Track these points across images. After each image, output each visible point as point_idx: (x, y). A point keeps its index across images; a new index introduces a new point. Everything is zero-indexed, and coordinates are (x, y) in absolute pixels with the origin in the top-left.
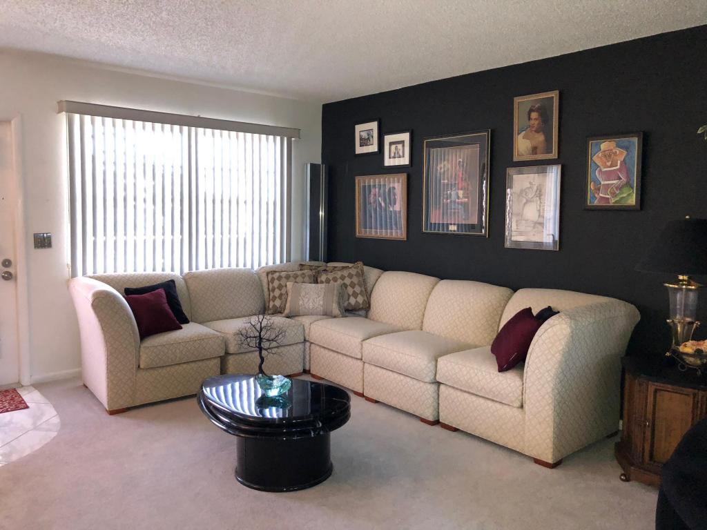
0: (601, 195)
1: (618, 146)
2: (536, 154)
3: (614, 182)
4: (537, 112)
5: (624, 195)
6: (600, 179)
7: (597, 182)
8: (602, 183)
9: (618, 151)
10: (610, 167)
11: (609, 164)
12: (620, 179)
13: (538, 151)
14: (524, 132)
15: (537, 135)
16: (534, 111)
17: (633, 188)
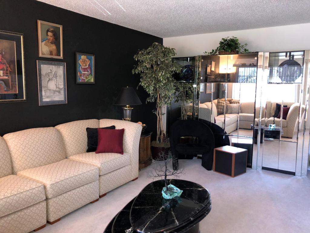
0: (82, 78)
1: (87, 58)
2: (52, 55)
3: (87, 73)
4: (52, 33)
5: (90, 78)
6: (82, 71)
7: (80, 72)
8: (83, 73)
9: (87, 60)
10: (85, 66)
11: (84, 65)
12: (88, 72)
13: (54, 54)
14: (45, 42)
15: (52, 45)
16: (50, 32)
17: (92, 76)
